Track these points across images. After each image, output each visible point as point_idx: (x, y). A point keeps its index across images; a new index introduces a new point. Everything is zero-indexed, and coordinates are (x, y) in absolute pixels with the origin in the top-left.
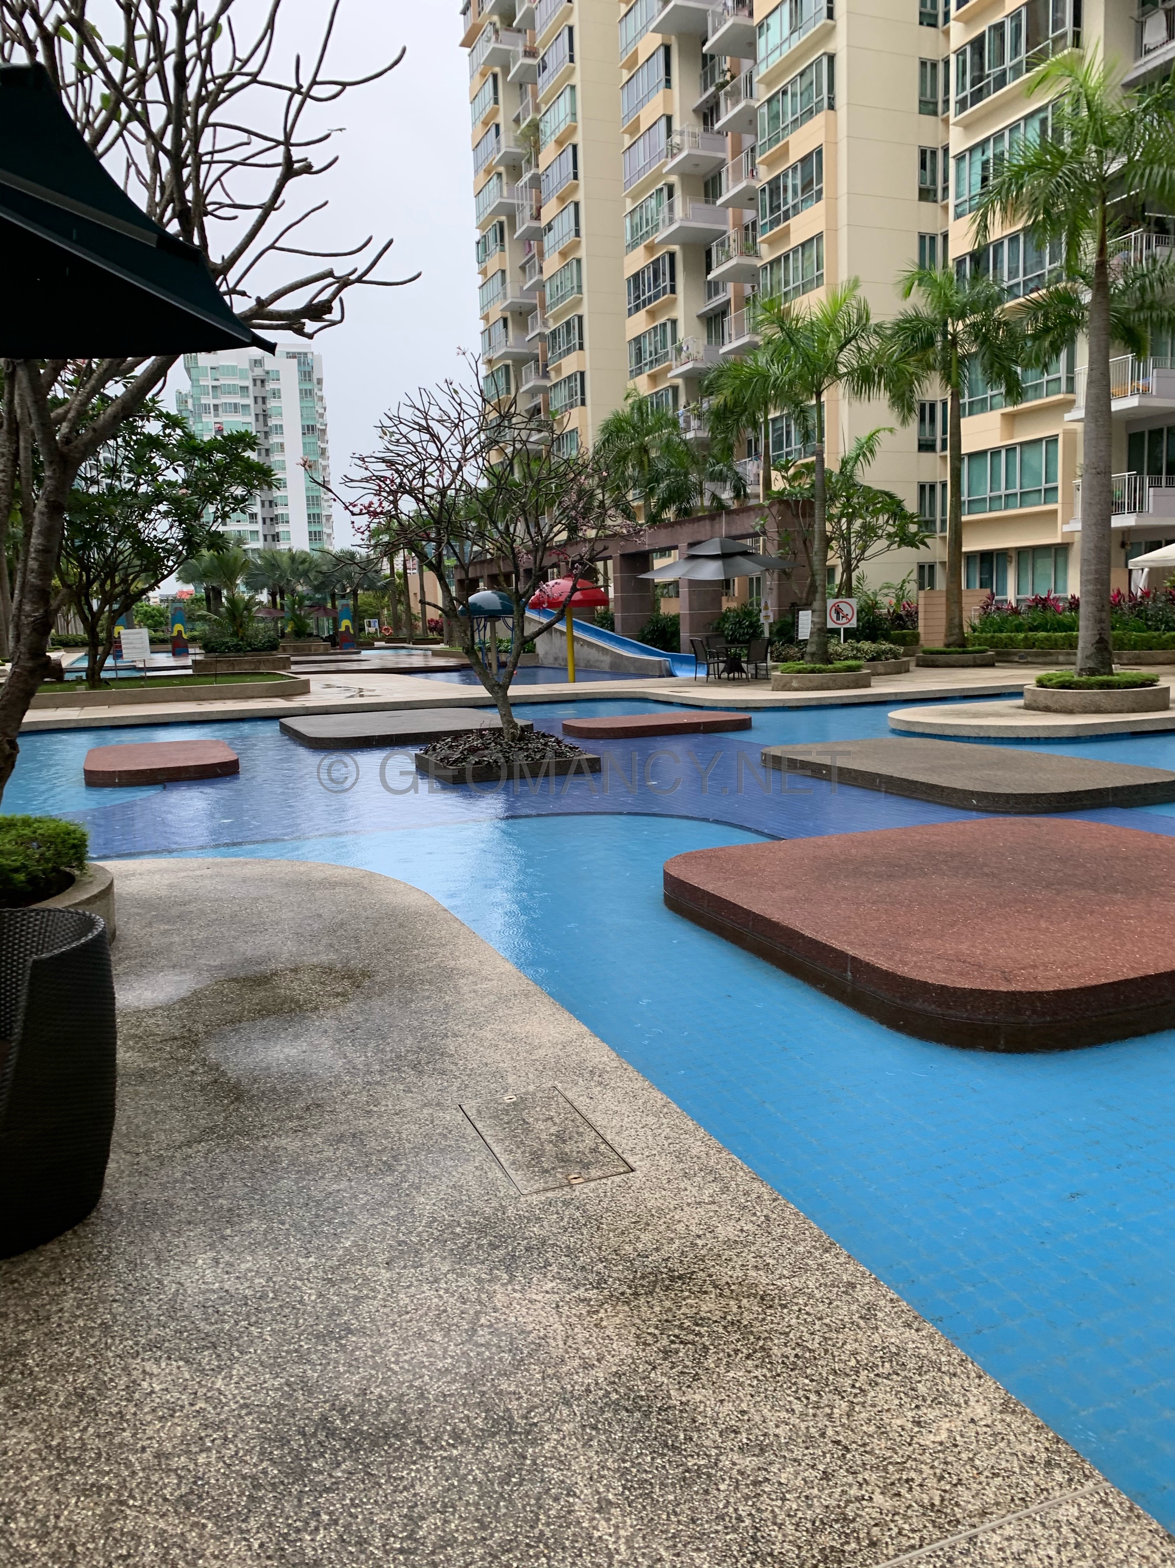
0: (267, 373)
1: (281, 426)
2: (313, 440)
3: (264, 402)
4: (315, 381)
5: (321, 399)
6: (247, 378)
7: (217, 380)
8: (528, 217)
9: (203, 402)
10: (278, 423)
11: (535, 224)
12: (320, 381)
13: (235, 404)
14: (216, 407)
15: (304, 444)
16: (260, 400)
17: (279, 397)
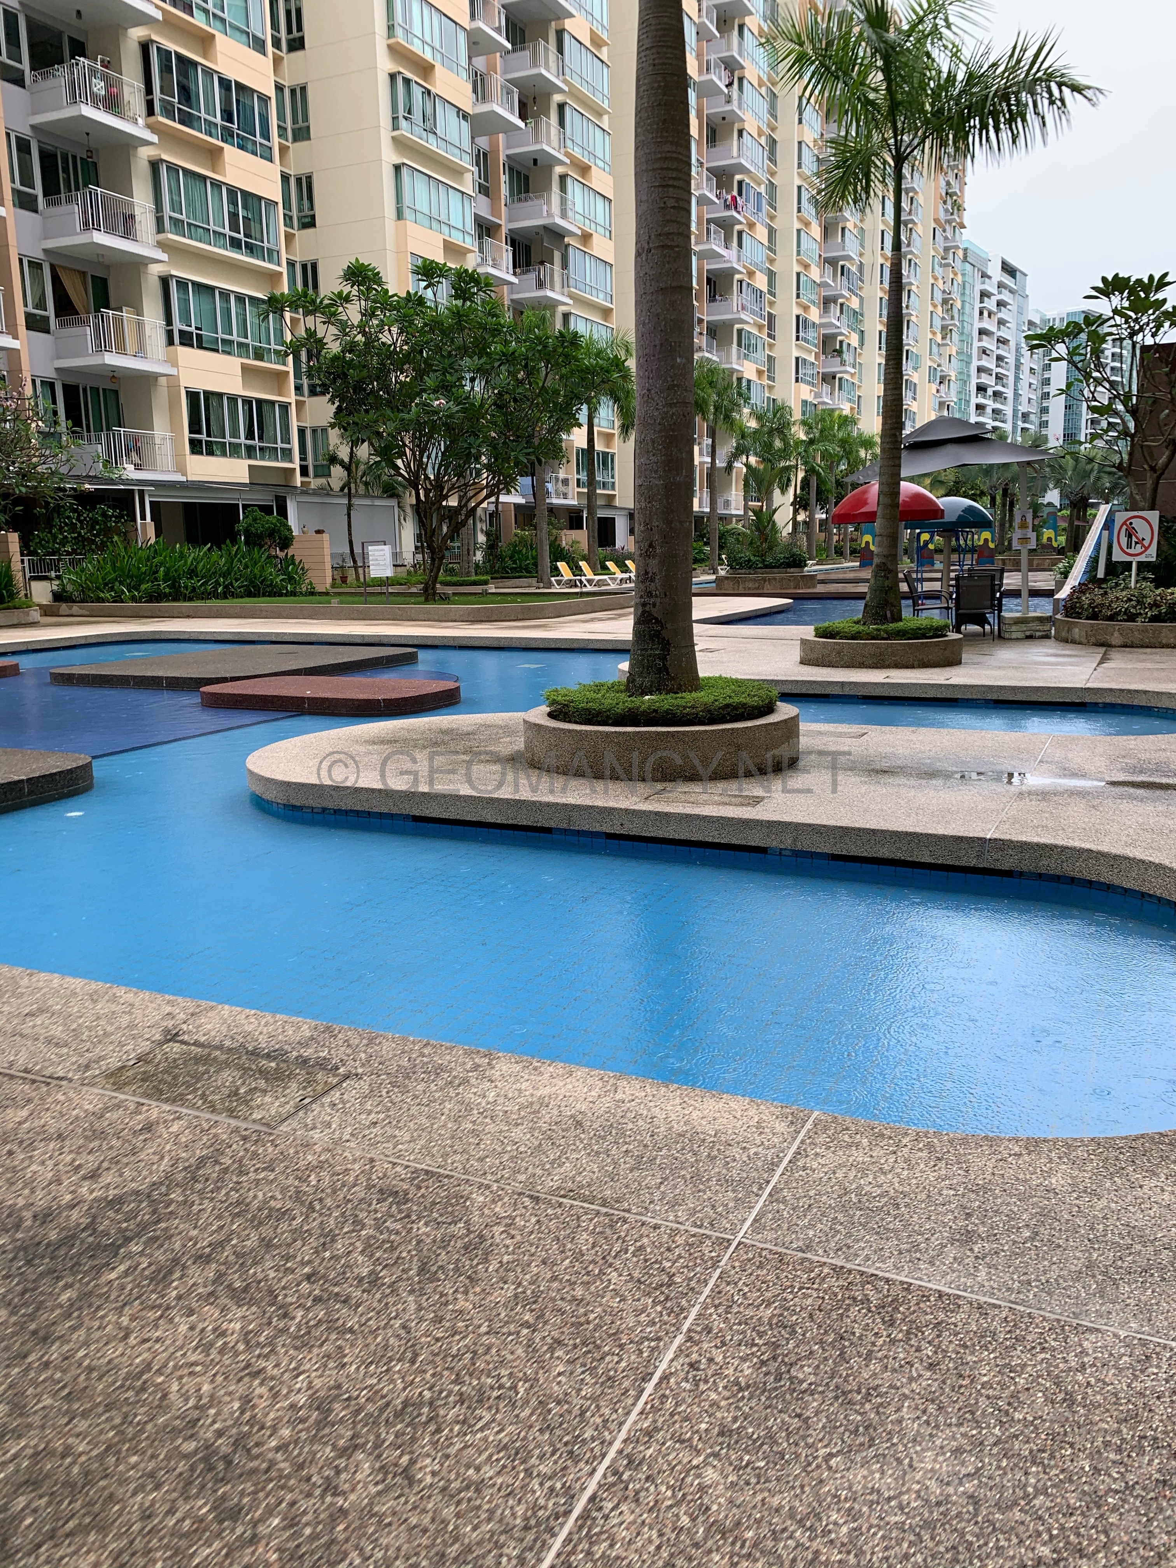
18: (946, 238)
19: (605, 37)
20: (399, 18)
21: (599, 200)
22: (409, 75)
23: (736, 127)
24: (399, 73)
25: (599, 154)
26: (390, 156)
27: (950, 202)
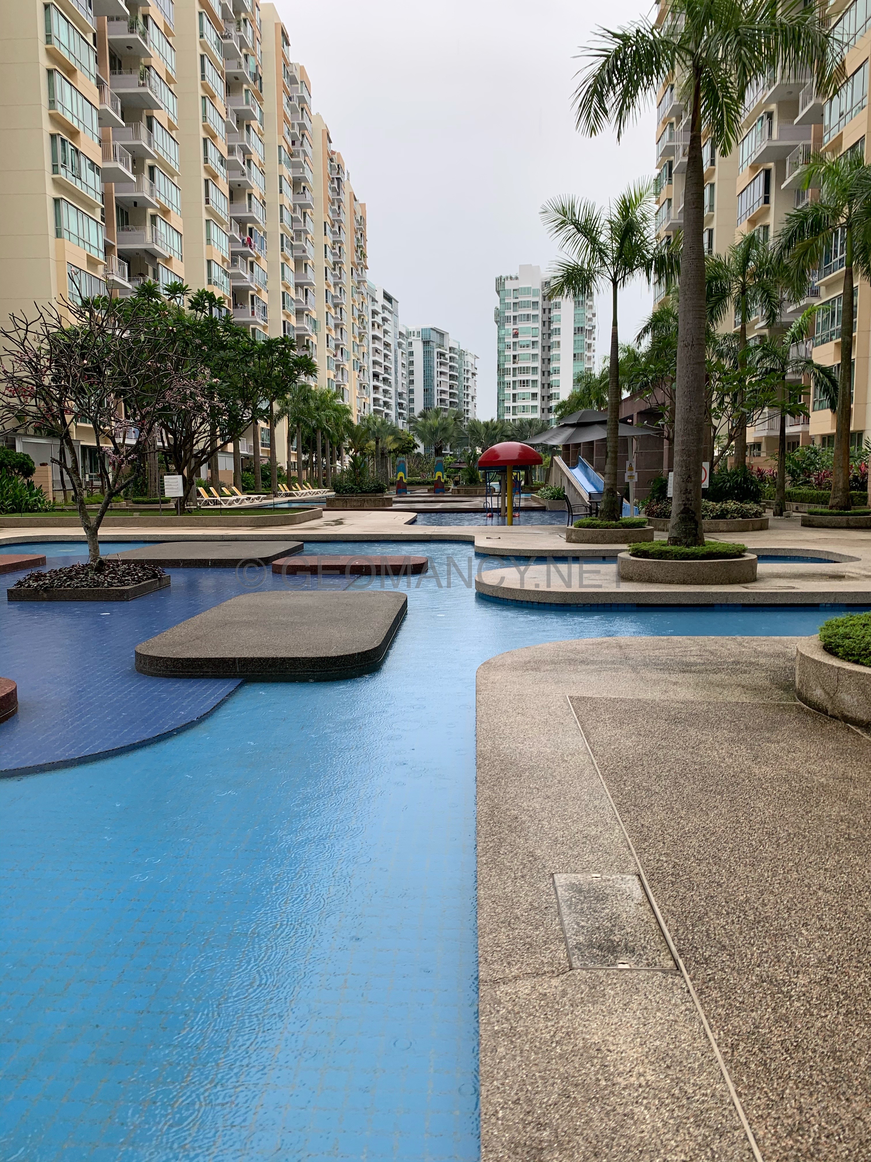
1: (559, 329)
2: (581, 338)
3: (550, 312)
5: (591, 307)
6: (538, 295)
7: (517, 298)
8: (681, 156)
10: (557, 327)
13: (528, 315)
14: (515, 318)
15: (575, 341)
16: (547, 311)
17: (559, 308)
18: (358, 275)
19: (175, 123)
20: (58, 97)
21: (175, 234)
22: (65, 137)
23: (247, 191)
24: (59, 134)
25: (175, 203)
26: (52, 193)
27: (359, 251)
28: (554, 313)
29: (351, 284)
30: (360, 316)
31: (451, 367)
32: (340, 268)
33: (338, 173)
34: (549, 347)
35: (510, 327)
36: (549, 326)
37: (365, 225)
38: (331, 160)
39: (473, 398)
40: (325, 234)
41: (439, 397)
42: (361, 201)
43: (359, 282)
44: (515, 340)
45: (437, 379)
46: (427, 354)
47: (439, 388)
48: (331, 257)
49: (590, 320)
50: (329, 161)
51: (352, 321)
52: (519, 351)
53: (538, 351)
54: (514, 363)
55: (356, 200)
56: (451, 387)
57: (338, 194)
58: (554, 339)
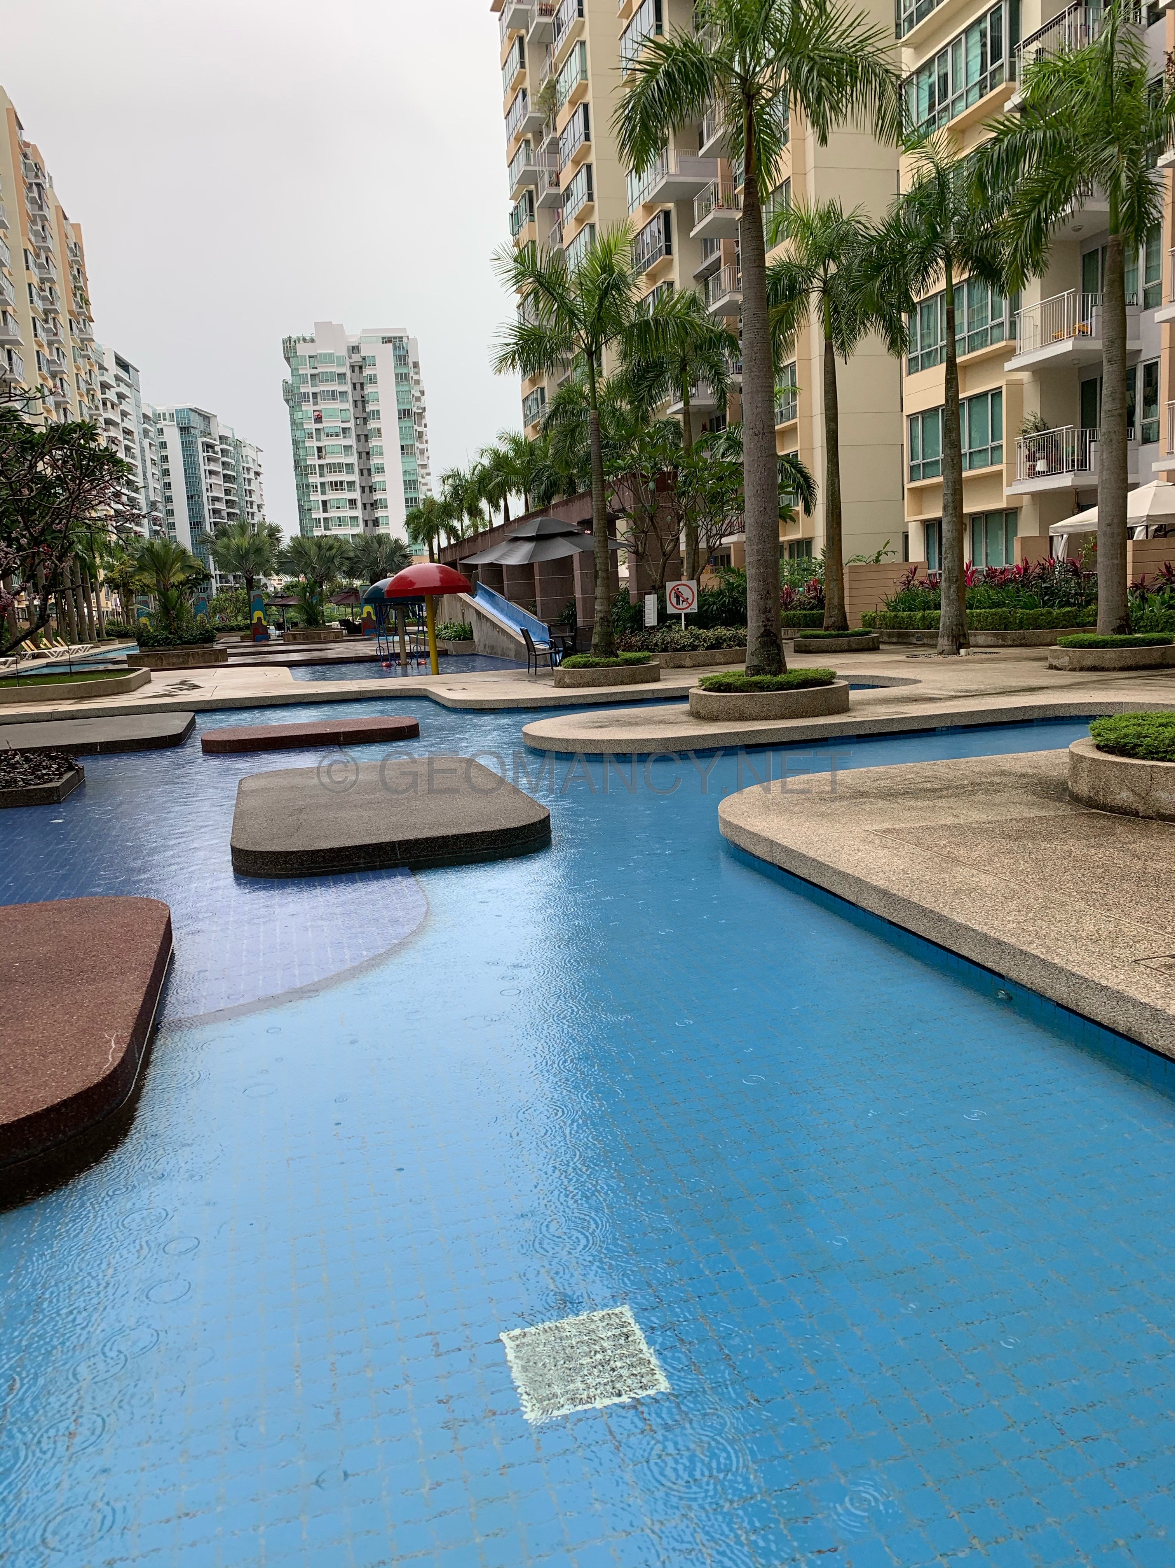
0: (364, 358)
1: (378, 411)
2: (409, 424)
3: (362, 389)
4: (411, 365)
5: (417, 382)
6: (344, 365)
7: (316, 368)
8: (547, 185)
9: (302, 391)
10: (375, 408)
11: (554, 191)
12: (416, 365)
13: (333, 391)
14: (315, 395)
15: (401, 428)
16: (358, 387)
17: (376, 383)
18: (80, 330)
27: (78, 296)
28: (369, 389)
29: (72, 344)
30: (88, 390)
31: (223, 463)
32: (54, 319)
33: (37, 176)
34: (366, 436)
35: (309, 408)
36: (364, 408)
37: (82, 256)
38: (25, 156)
39: (259, 507)
40: (28, 268)
41: (211, 507)
42: (72, 221)
43: (82, 340)
44: (318, 426)
45: (205, 482)
46: (188, 447)
47: (210, 494)
48: (40, 303)
49: (418, 399)
50: (21, 158)
51: (78, 398)
52: (325, 442)
53: (351, 441)
54: (320, 457)
55: (66, 218)
56: (227, 492)
57: (41, 208)
58: (372, 425)
